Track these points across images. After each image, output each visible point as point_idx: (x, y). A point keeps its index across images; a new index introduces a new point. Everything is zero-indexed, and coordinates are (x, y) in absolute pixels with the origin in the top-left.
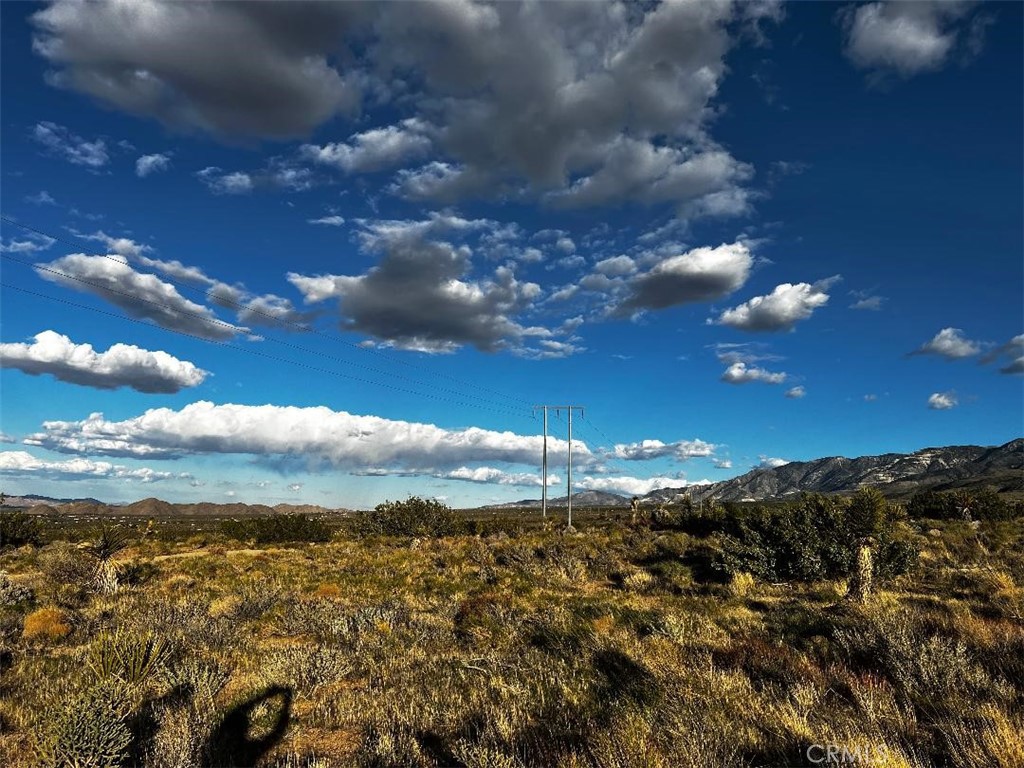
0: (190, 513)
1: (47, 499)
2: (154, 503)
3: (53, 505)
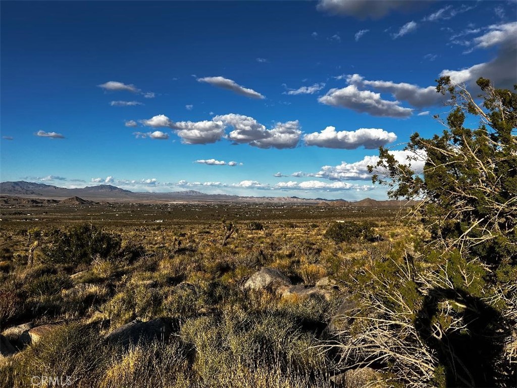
0: (386, 204)
1: (324, 199)
2: (369, 200)
3: (327, 202)
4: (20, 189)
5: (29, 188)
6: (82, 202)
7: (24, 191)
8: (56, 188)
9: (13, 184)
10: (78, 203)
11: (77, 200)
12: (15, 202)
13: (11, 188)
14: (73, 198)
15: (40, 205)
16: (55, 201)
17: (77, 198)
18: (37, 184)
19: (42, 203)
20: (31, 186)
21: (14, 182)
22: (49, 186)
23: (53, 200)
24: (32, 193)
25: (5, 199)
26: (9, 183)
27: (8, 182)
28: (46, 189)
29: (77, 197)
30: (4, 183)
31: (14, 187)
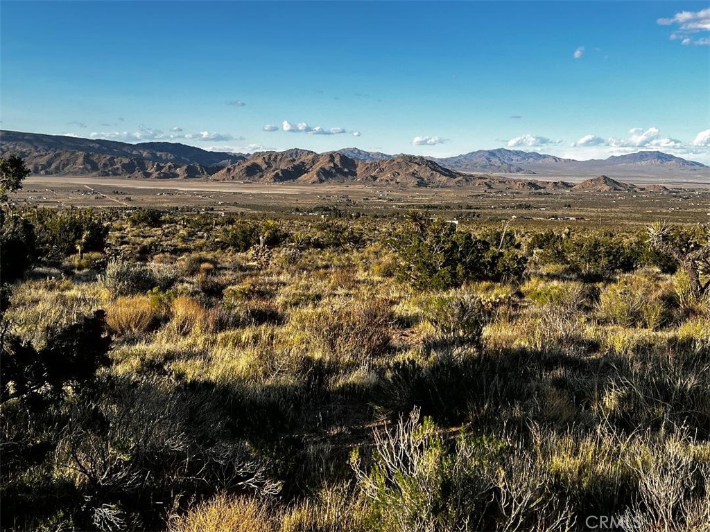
4: (498, 163)
5: (512, 160)
6: (615, 185)
7: (505, 166)
8: (556, 161)
9: (487, 155)
10: (606, 188)
11: (605, 183)
12: (501, 186)
13: (485, 161)
14: (598, 179)
15: (542, 191)
16: (566, 185)
17: (606, 180)
18: (526, 154)
19: (544, 188)
20: (515, 158)
21: (489, 151)
22: (545, 156)
23: (563, 183)
24: (518, 171)
25: (487, 181)
26: (482, 153)
27: (480, 151)
28: (540, 162)
29: (605, 178)
30: (473, 152)
31: (488, 159)
